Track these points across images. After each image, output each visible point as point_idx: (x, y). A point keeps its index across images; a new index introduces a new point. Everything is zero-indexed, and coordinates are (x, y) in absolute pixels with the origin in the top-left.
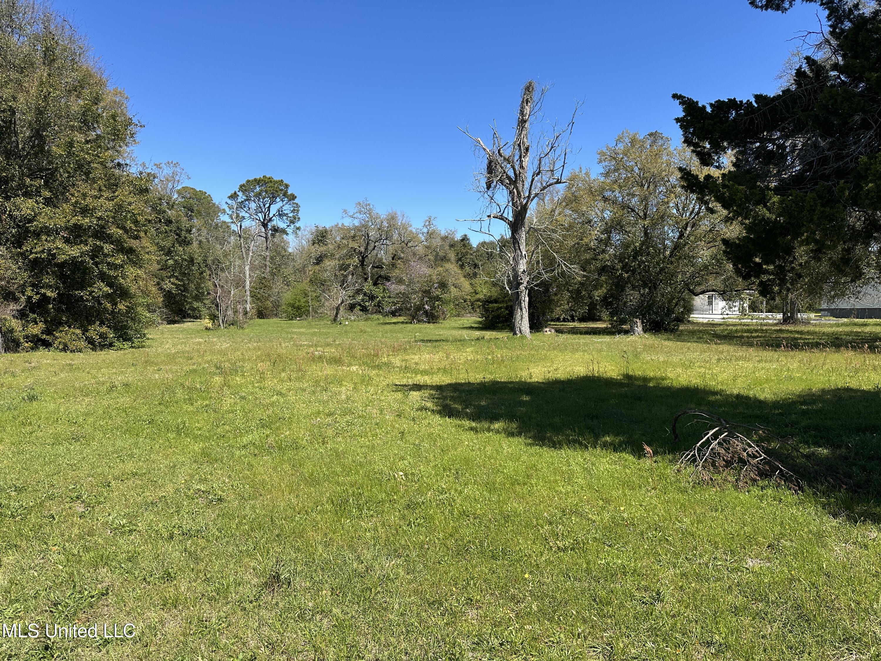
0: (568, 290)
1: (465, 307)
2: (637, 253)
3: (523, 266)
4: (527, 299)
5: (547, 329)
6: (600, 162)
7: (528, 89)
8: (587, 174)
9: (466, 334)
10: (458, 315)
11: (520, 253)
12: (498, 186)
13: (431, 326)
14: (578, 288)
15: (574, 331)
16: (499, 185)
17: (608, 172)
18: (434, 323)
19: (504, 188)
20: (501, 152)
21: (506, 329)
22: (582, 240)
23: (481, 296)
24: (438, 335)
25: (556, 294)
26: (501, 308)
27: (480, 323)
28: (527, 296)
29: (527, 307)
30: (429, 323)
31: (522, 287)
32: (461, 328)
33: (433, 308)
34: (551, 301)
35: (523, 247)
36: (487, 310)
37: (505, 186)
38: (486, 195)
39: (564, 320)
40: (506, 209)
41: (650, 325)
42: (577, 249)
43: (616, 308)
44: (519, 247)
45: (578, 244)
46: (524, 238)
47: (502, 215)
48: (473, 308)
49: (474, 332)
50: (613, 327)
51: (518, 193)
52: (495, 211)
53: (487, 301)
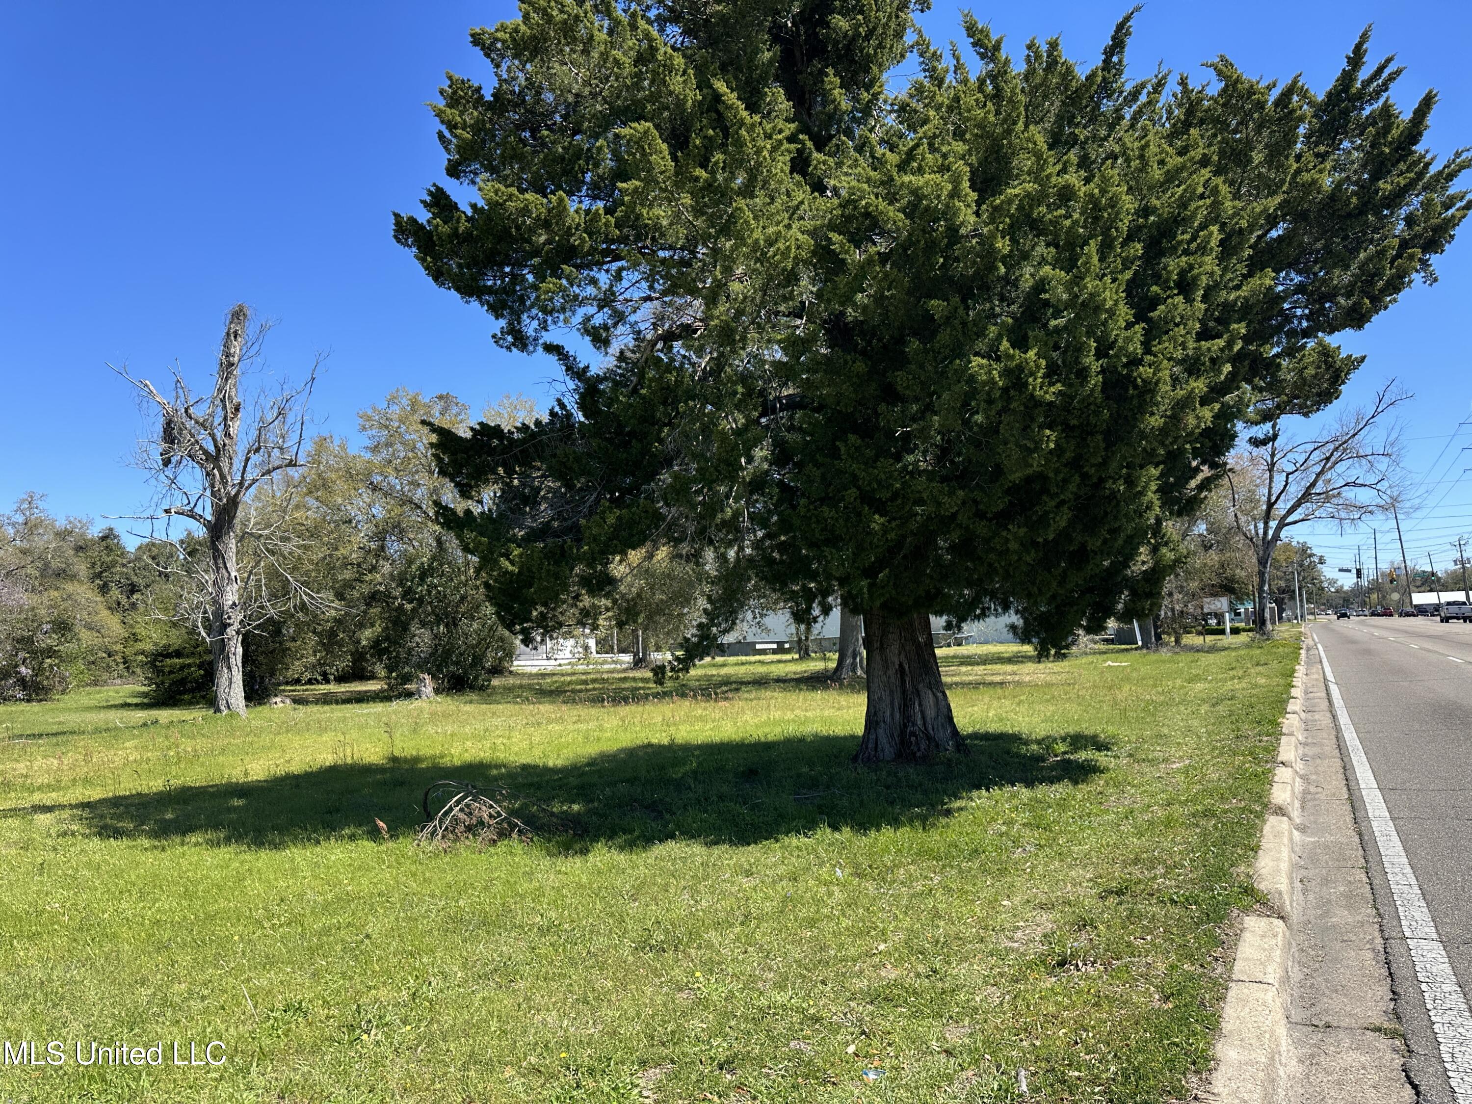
0: (314, 632)
1: (109, 666)
2: (424, 574)
3: (231, 596)
4: (240, 650)
5: (278, 699)
6: (364, 428)
7: (238, 315)
8: (343, 447)
9: (116, 717)
10: (95, 683)
11: (226, 574)
12: (184, 462)
13: (35, 707)
14: (332, 628)
15: (327, 700)
16: (187, 461)
17: (376, 447)
18: (41, 700)
19: (195, 465)
20: (191, 410)
21: (198, 703)
22: (337, 549)
23: (148, 647)
24: (55, 723)
25: (294, 640)
26: (189, 665)
27: (145, 695)
28: (239, 645)
29: (240, 665)
30: (28, 701)
31: (231, 632)
32: (104, 707)
33: (38, 671)
34: (285, 651)
35: (232, 565)
36: (158, 671)
37: (198, 462)
38: (162, 477)
39: (310, 682)
40: (201, 500)
41: (449, 682)
42: (329, 566)
43: (395, 657)
44: (225, 564)
45: (330, 556)
46: (234, 550)
47: (191, 511)
48: (128, 668)
49: (133, 713)
50: (391, 688)
51: (223, 476)
52: (179, 502)
53: (161, 655)
